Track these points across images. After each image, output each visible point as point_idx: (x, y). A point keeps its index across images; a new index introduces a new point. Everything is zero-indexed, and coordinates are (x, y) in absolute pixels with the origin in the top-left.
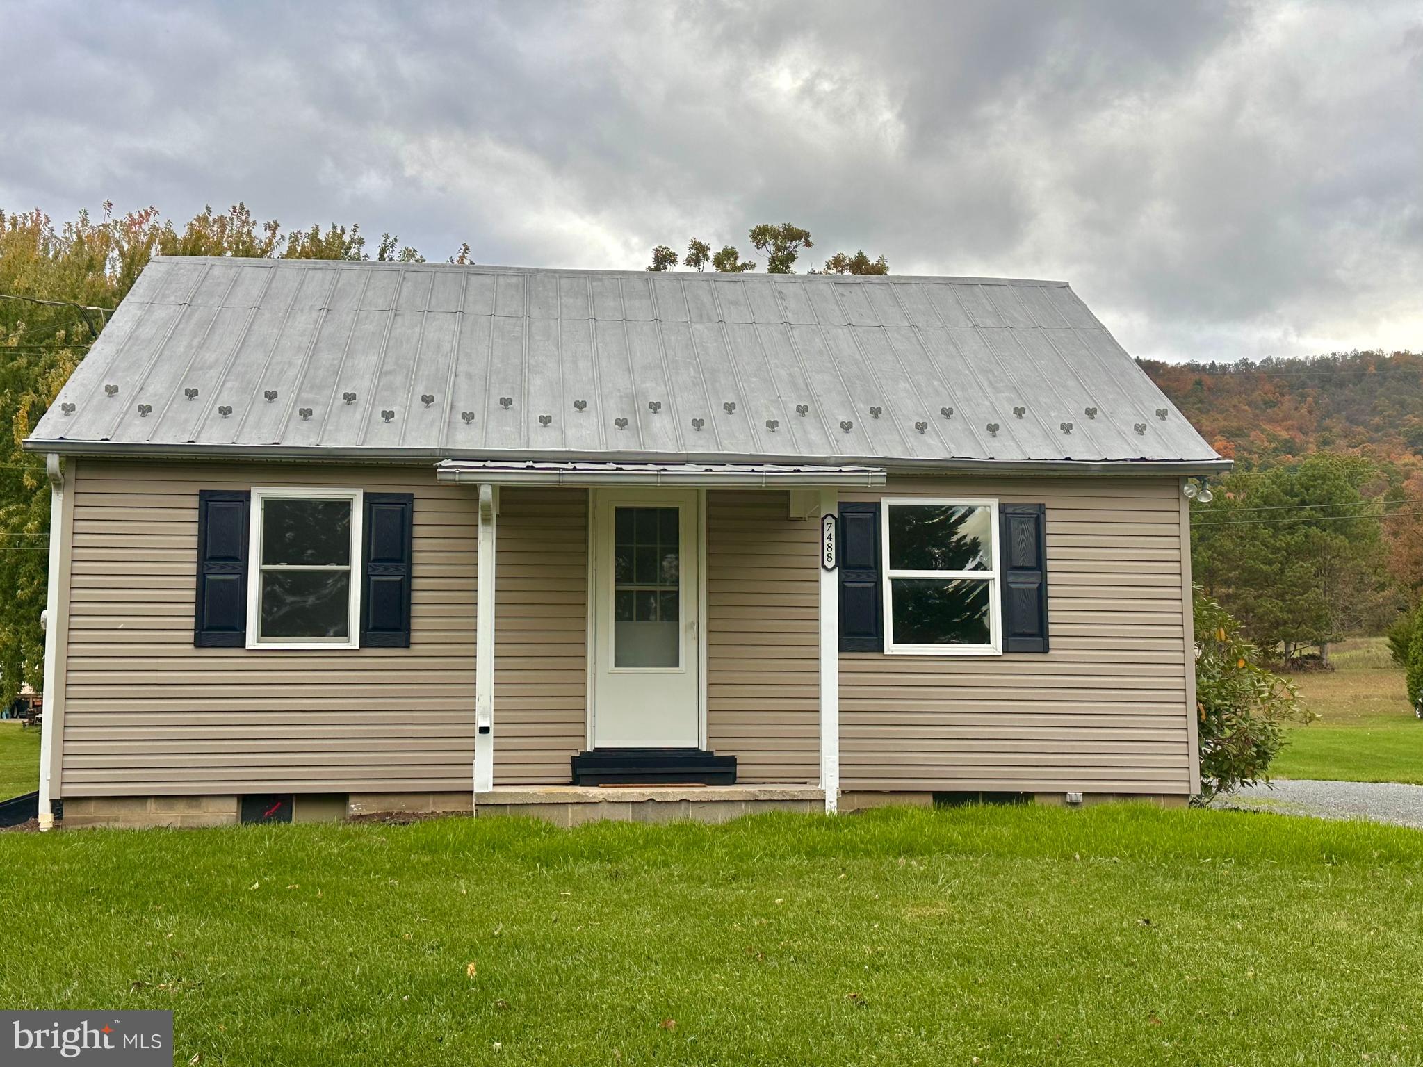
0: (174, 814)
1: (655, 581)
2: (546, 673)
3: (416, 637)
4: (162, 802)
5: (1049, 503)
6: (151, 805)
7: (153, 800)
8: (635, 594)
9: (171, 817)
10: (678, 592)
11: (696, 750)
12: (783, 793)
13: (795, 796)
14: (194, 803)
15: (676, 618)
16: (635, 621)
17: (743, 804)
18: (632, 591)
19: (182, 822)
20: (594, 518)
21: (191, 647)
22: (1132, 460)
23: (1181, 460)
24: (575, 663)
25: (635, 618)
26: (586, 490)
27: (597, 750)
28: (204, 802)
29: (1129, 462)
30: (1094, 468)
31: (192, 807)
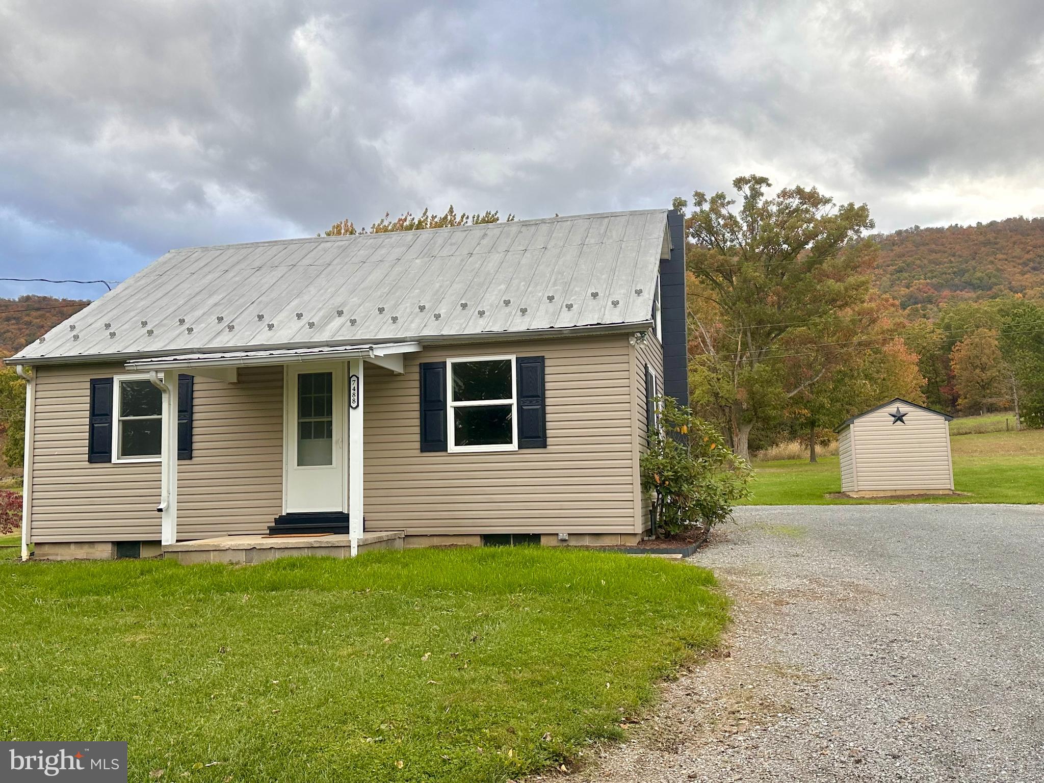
0: (83, 551)
1: (324, 415)
2: (264, 471)
3: (195, 453)
4: (77, 545)
5: (547, 355)
6: (72, 546)
7: (73, 544)
8: (313, 424)
9: (81, 553)
10: (332, 421)
11: (341, 513)
12: (327, 542)
13: (334, 544)
14: (92, 546)
15: (331, 437)
16: (313, 439)
17: (306, 549)
18: (311, 422)
19: (87, 556)
20: (287, 381)
21: (87, 463)
22: (591, 325)
23: (623, 323)
24: (276, 464)
25: (313, 437)
26: (283, 366)
27: (288, 514)
28: (96, 546)
29: (589, 327)
30: (565, 332)
31: (91, 548)
